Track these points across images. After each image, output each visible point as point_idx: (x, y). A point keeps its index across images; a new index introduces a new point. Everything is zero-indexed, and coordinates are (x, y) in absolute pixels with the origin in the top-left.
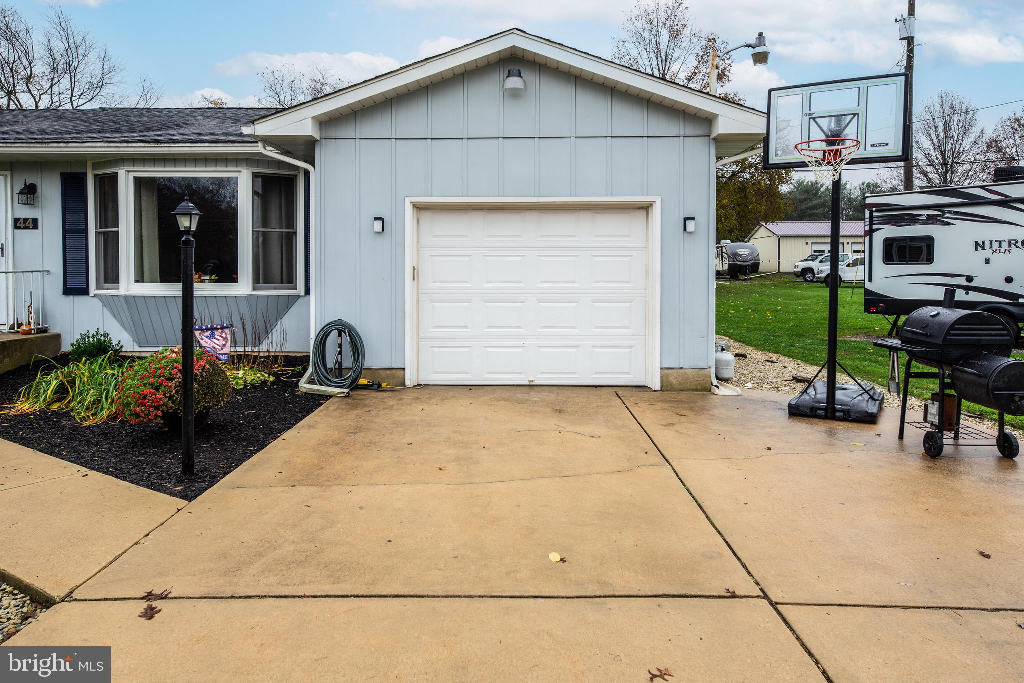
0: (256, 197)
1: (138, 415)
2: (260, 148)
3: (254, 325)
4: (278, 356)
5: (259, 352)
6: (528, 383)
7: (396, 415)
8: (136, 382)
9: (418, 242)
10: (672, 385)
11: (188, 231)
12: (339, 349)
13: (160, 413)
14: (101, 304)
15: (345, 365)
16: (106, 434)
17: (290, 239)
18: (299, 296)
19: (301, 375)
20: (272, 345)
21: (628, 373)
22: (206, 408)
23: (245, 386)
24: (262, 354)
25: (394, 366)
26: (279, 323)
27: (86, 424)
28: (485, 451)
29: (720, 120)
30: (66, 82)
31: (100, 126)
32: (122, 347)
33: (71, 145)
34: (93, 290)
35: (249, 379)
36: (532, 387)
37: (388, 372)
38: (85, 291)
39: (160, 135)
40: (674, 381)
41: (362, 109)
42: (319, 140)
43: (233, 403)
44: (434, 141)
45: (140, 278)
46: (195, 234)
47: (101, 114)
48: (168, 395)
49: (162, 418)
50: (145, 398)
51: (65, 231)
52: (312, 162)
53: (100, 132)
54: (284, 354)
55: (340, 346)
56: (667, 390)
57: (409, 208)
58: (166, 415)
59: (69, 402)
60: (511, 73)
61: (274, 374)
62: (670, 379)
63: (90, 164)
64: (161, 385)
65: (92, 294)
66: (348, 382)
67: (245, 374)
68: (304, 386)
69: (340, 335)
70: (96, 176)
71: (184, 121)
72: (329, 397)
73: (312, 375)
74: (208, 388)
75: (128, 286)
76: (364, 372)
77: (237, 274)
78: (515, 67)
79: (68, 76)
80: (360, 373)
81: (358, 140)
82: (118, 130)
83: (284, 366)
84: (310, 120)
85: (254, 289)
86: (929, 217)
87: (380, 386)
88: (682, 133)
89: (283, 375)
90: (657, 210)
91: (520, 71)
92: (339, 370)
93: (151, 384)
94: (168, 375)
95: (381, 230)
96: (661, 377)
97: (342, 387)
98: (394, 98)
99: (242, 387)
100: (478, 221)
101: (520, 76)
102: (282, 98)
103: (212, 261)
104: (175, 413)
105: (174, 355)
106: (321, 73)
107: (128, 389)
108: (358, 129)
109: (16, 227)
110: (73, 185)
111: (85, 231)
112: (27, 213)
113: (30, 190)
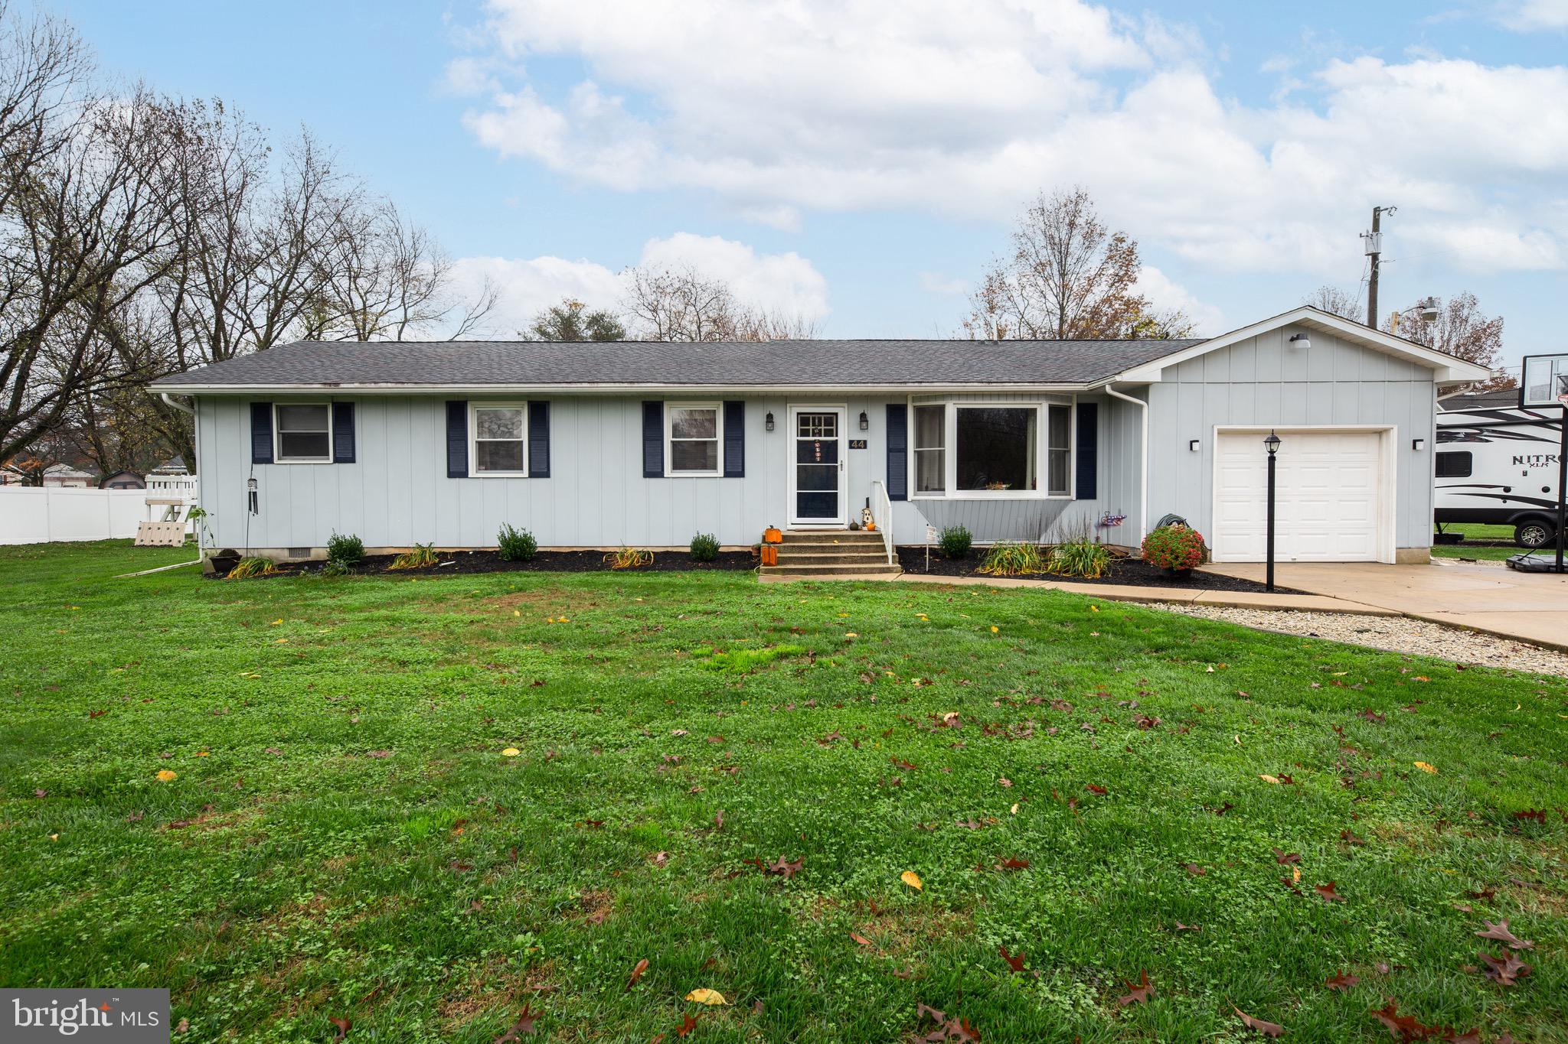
6: (1291, 561)
10: (1402, 560)
14: (918, 507)
18: (1072, 501)
21: (1364, 553)
26: (1054, 522)
29: (1451, 370)
34: (911, 496)
36: (1294, 563)
38: (904, 498)
40: (1404, 557)
42: (1157, 384)
44: (1234, 384)
45: (962, 487)
51: (889, 450)
52: (1147, 401)
56: (1400, 564)
57: (1216, 434)
60: (1300, 337)
62: (1401, 556)
63: (910, 398)
65: (909, 499)
70: (915, 407)
75: (951, 493)
78: (1303, 333)
81: (1179, 384)
85: (1050, 495)
86: (1467, 434)
88: (1413, 379)
90: (1394, 434)
91: (1305, 335)
95: (1198, 449)
96: (1396, 555)
100: (1256, 442)
109: (851, 447)
110: (896, 414)
111: (904, 450)
112: (859, 436)
113: (863, 417)
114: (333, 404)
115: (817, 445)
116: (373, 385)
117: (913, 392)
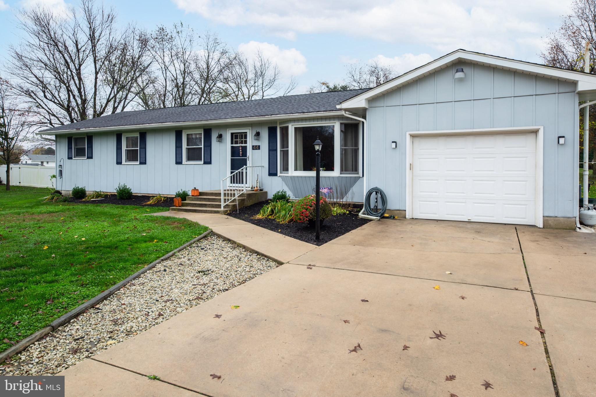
0: (342, 133)
1: (300, 219)
2: (343, 113)
3: (341, 190)
4: (350, 204)
5: (343, 202)
6: (468, 221)
7: (399, 228)
8: (300, 207)
9: (413, 152)
10: (550, 225)
11: (318, 151)
12: (376, 200)
13: (308, 219)
14: (281, 180)
15: (378, 208)
16: (289, 227)
17: (356, 151)
18: (360, 177)
19: (359, 211)
20: (348, 199)
21: (524, 218)
22: (323, 218)
23: (337, 214)
24: (344, 203)
25: (401, 209)
26: (351, 189)
27: (281, 223)
28: (434, 242)
29: (580, 83)
30: (260, 81)
31: (281, 106)
32: (290, 197)
33: (273, 116)
34: (279, 174)
35: (338, 212)
36: (469, 222)
37: (398, 211)
38: (276, 175)
39: (304, 109)
40: (552, 224)
41: (387, 93)
42: (367, 109)
43: (332, 220)
44: (420, 105)
45: (296, 169)
46: (321, 152)
47: (280, 100)
48: (310, 212)
49: (308, 221)
50: (303, 213)
51: (269, 150)
52: (365, 119)
53: (281, 109)
54: (353, 203)
55: (377, 199)
56: (547, 228)
57: (408, 137)
58: (310, 220)
59: (274, 216)
60: (458, 70)
61: (349, 211)
62: (549, 222)
63: (278, 123)
64: (308, 208)
65: (278, 175)
66: (380, 215)
67: (336, 209)
68: (361, 215)
69: (376, 194)
70: (280, 127)
71: (312, 101)
72: (371, 220)
73: (364, 211)
74: (324, 211)
75: (292, 172)
76: (387, 211)
77: (334, 167)
78: (459, 67)
79: (261, 78)
80: (385, 211)
81: (385, 107)
82: (288, 107)
83: (353, 208)
84: (364, 100)
85: (341, 174)
87: (394, 218)
88: (557, 92)
89: (352, 211)
90: (541, 133)
91: (462, 69)
92: (376, 209)
93: (305, 208)
94: (310, 205)
95: (395, 147)
96: (543, 221)
97: (377, 216)
98: (401, 87)
99: (336, 215)
100: (442, 141)
101: (463, 71)
102: (355, 78)
103: (324, 162)
104: (312, 219)
105: (312, 198)
106: (375, 62)
107: (297, 209)
108: (385, 102)
109: (253, 149)
110: (272, 132)
111: (276, 150)
112: (256, 143)
113: (258, 134)
114: (87, 136)
115: (240, 148)
116: (88, 129)
117: (280, 120)
